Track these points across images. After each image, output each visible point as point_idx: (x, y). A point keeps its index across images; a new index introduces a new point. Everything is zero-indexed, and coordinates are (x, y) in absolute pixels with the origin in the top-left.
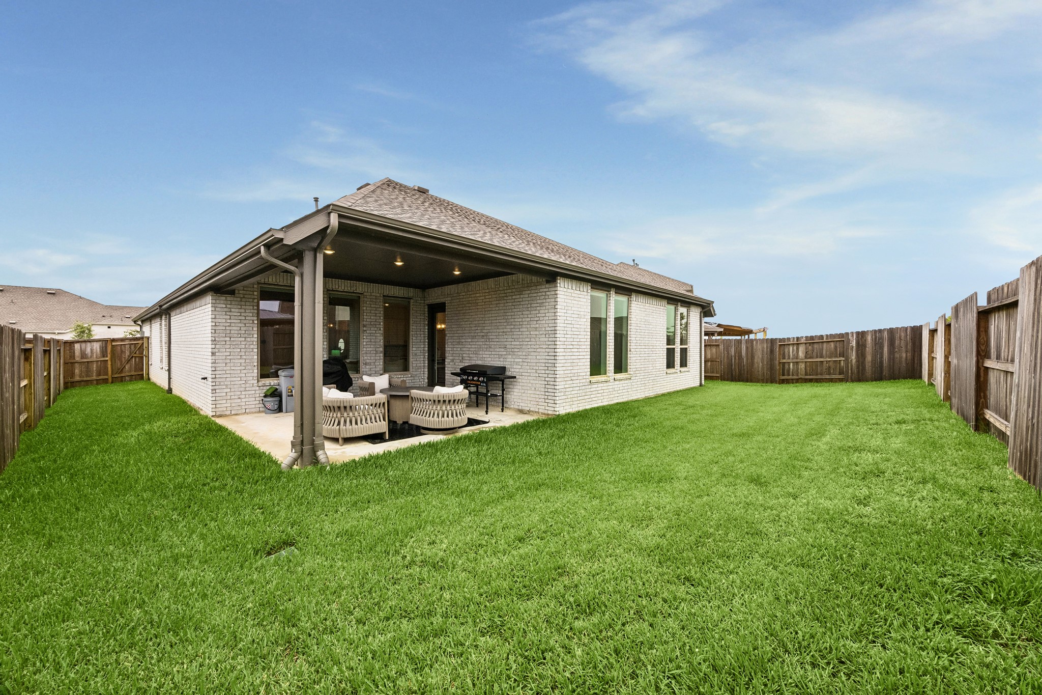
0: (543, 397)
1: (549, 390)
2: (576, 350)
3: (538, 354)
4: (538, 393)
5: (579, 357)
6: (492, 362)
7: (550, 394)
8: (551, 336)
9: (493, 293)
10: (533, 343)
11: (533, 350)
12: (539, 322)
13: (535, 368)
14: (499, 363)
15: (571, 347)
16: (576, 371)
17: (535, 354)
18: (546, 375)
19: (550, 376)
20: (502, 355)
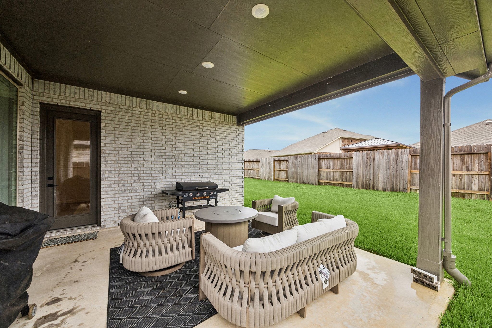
0: (234, 199)
1: (239, 194)
3: (230, 171)
4: (231, 197)
6: (185, 180)
7: (240, 196)
8: (240, 159)
9: (187, 120)
10: (227, 164)
11: (227, 168)
12: (231, 150)
13: (228, 180)
14: (195, 179)
17: (229, 171)
18: (237, 185)
19: (239, 184)
20: (197, 173)
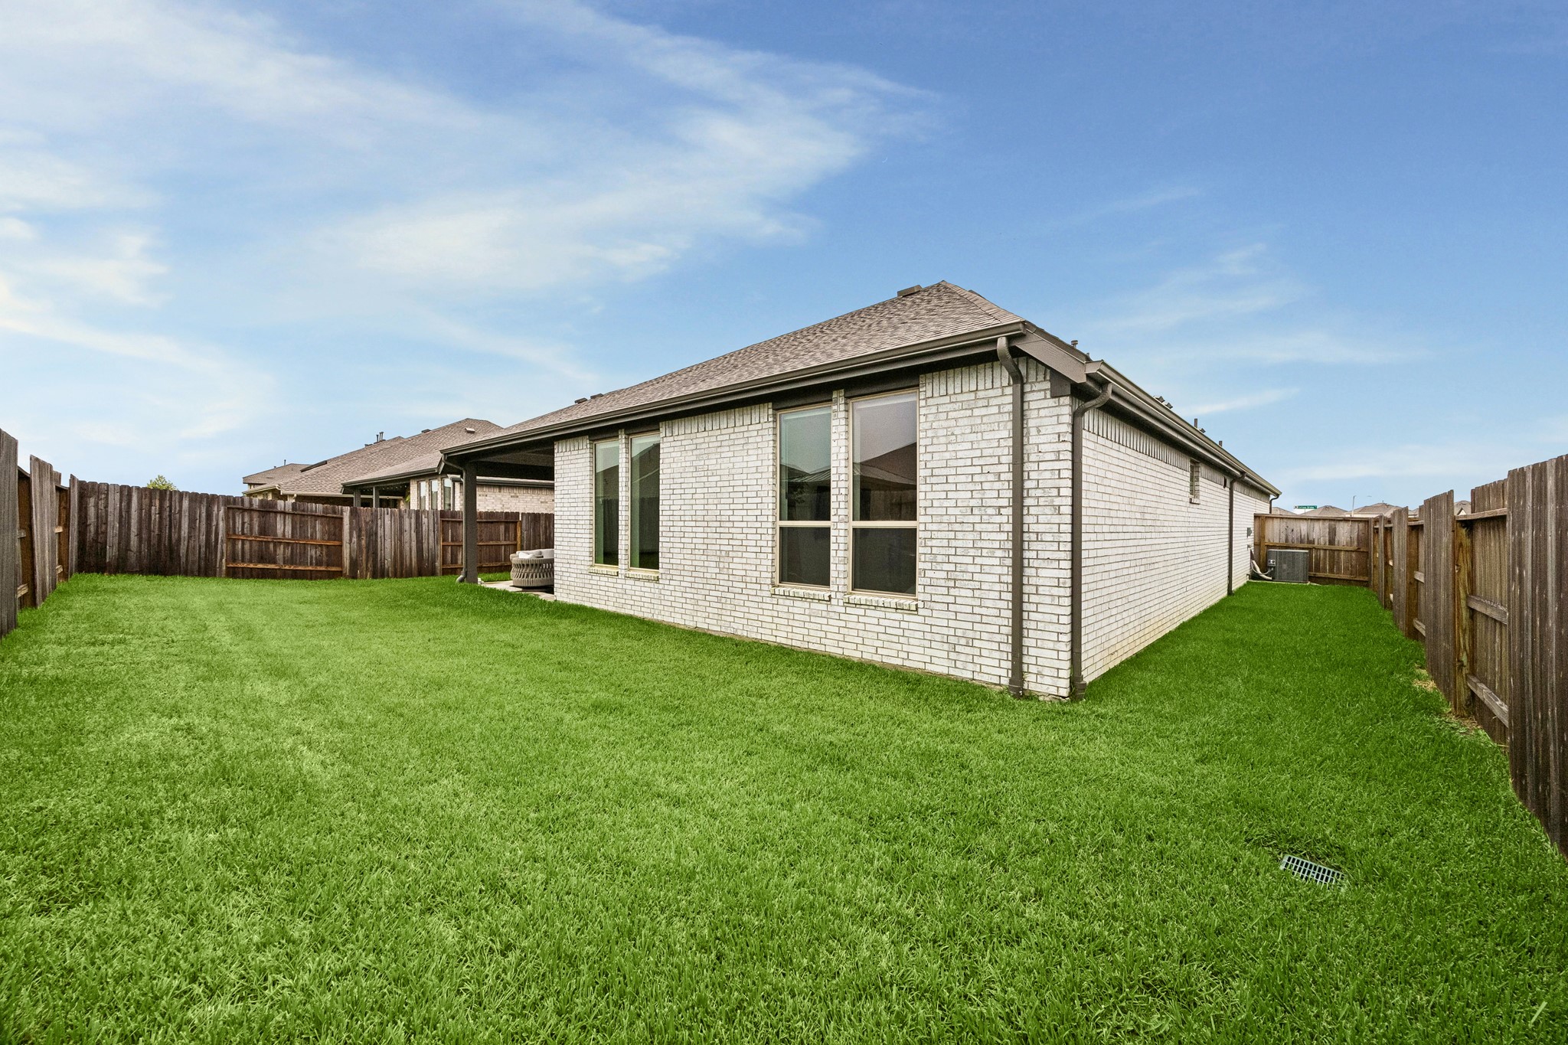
2: (573, 526)
5: (577, 536)
15: (568, 522)
16: (573, 553)
